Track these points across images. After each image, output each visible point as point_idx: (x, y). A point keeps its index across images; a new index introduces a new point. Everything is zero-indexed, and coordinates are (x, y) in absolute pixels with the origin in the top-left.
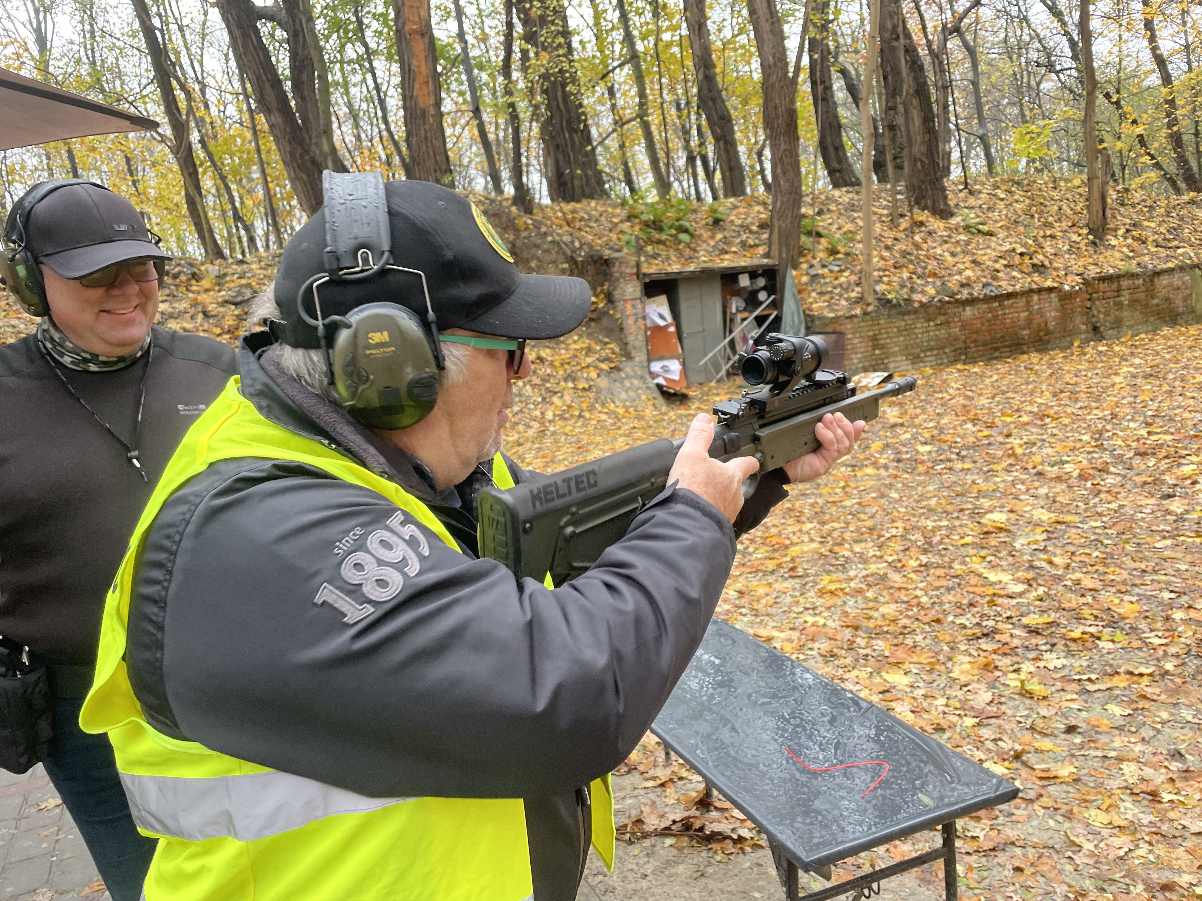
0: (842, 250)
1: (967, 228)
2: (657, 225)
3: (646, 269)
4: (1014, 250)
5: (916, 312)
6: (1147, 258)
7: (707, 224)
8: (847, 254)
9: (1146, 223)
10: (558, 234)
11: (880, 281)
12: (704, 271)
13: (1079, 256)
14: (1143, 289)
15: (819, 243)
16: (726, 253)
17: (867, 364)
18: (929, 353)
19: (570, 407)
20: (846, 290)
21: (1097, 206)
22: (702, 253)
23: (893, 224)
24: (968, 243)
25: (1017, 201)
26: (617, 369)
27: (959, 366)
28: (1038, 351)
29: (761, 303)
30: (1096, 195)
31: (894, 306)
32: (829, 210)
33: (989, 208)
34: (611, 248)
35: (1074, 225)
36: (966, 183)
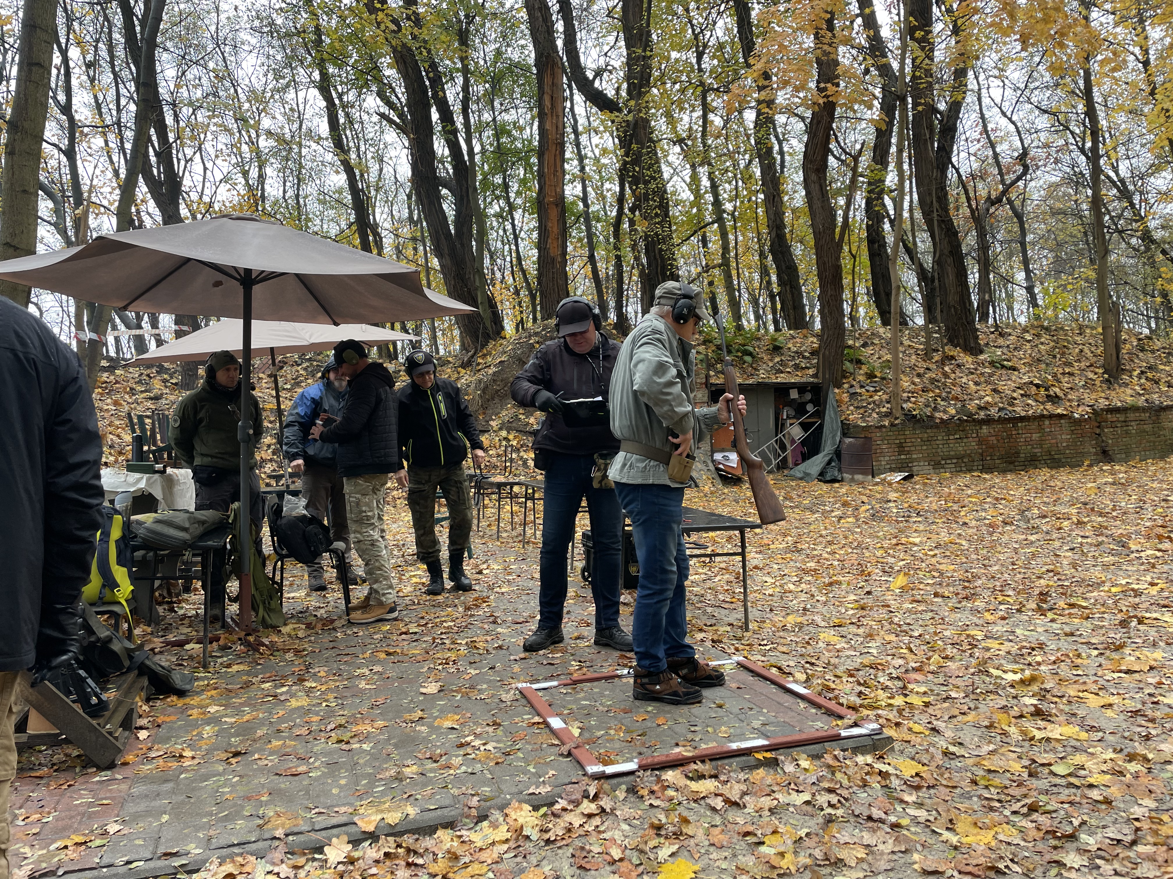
0: (879, 375)
1: (992, 363)
3: (713, 381)
4: (1032, 383)
5: (937, 426)
6: (1155, 396)
7: (768, 350)
8: (883, 379)
9: (1161, 367)
11: (908, 400)
12: (759, 384)
13: (1093, 391)
14: (1149, 421)
16: (782, 372)
17: (894, 466)
18: (949, 461)
20: (878, 406)
21: (1112, 350)
22: (761, 371)
23: (927, 356)
24: (991, 375)
25: (1042, 343)
27: (975, 474)
28: (1051, 467)
29: (808, 412)
30: (1111, 341)
31: (919, 421)
32: (872, 343)
33: (1015, 349)
35: (1091, 365)
36: (997, 327)
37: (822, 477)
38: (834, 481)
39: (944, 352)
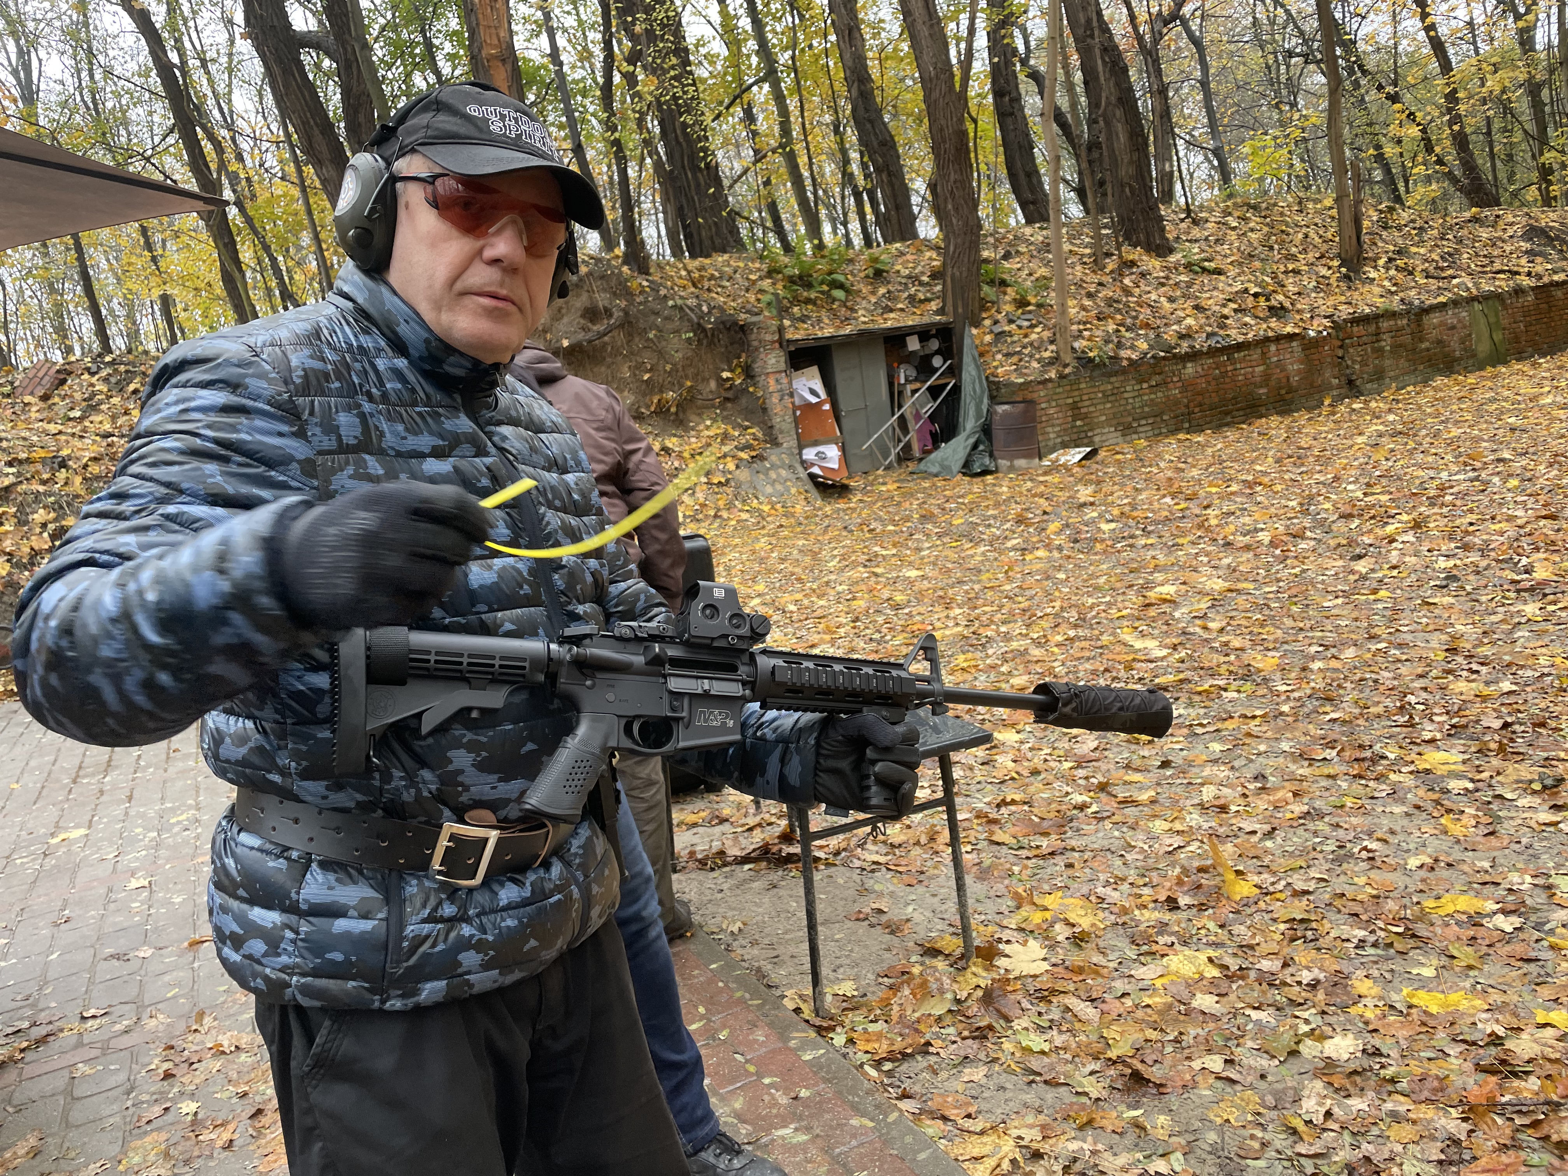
0: (1033, 301)
1: (1189, 266)
2: (804, 280)
3: (790, 335)
4: (1246, 291)
5: (1124, 371)
6: (1413, 293)
7: (867, 277)
8: (1039, 306)
9: (1414, 249)
10: (681, 297)
11: (1079, 336)
12: (862, 334)
13: (1329, 294)
14: (1408, 330)
15: (1005, 293)
16: (892, 311)
17: (1067, 438)
18: (1143, 422)
19: (703, 505)
20: (1038, 349)
21: (1350, 231)
22: (860, 312)
23: (1097, 264)
24: (1189, 285)
25: (1252, 230)
26: (760, 458)
27: (1181, 436)
28: (1282, 413)
29: (937, 370)
30: (1348, 217)
31: (1098, 365)
32: (1017, 252)
33: (1217, 240)
34: (748, 312)
35: (1322, 256)
36: (1188, 211)
37: (968, 469)
38: (985, 472)
39: (1120, 257)
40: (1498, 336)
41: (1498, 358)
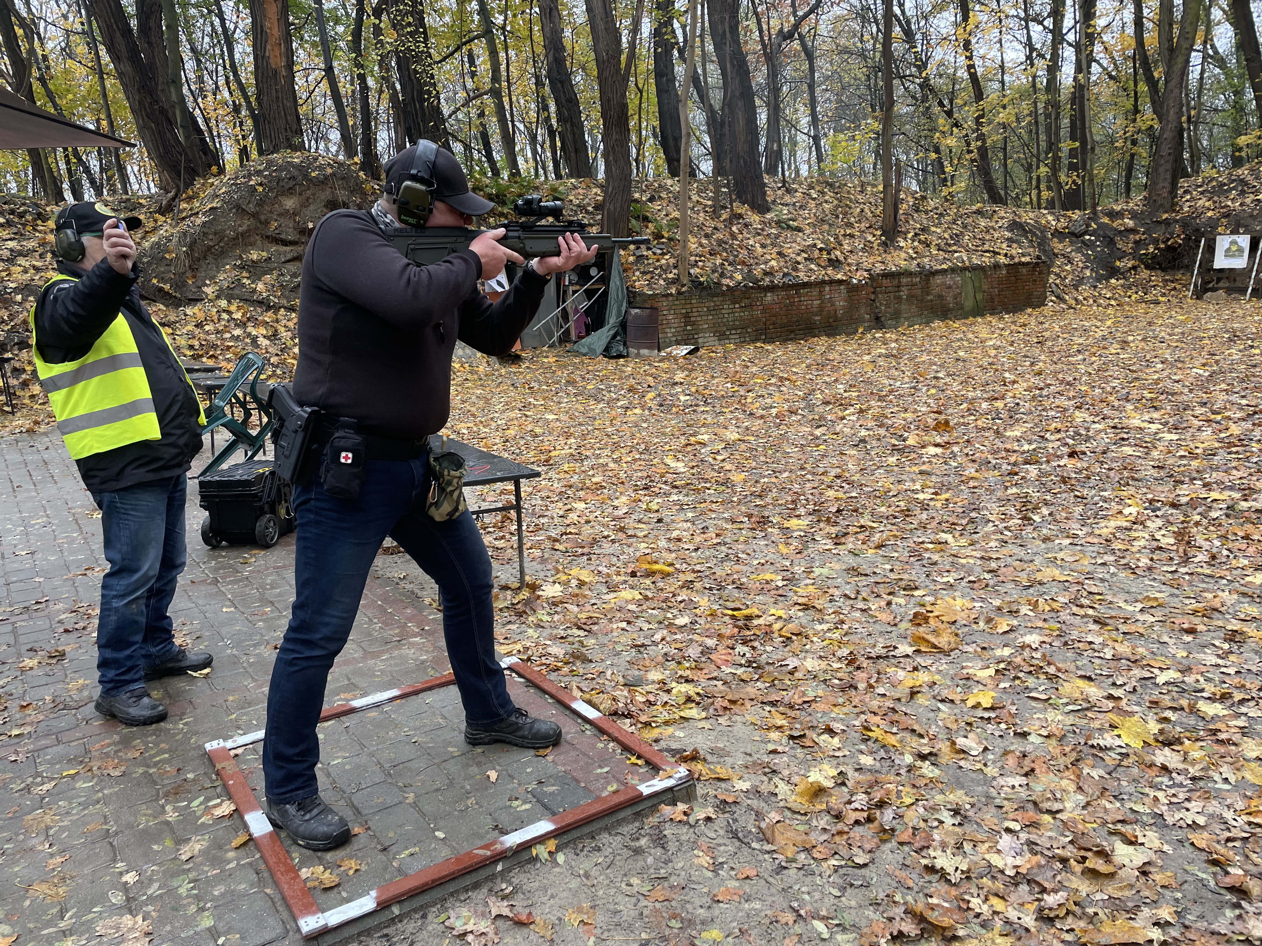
0: (666, 235)
4: (815, 245)
5: (723, 294)
6: (926, 260)
8: (670, 239)
9: (933, 229)
11: (695, 265)
13: (871, 254)
14: (920, 286)
15: (647, 227)
17: (679, 338)
18: (734, 332)
20: (665, 271)
21: (890, 211)
23: (715, 214)
24: (777, 236)
25: (826, 202)
27: (758, 345)
28: (829, 335)
29: (593, 278)
30: (889, 201)
31: (706, 288)
32: (660, 197)
33: (801, 207)
35: (870, 227)
36: (784, 181)
37: (607, 353)
38: (619, 356)
39: (732, 210)
40: (979, 296)
41: (978, 312)
